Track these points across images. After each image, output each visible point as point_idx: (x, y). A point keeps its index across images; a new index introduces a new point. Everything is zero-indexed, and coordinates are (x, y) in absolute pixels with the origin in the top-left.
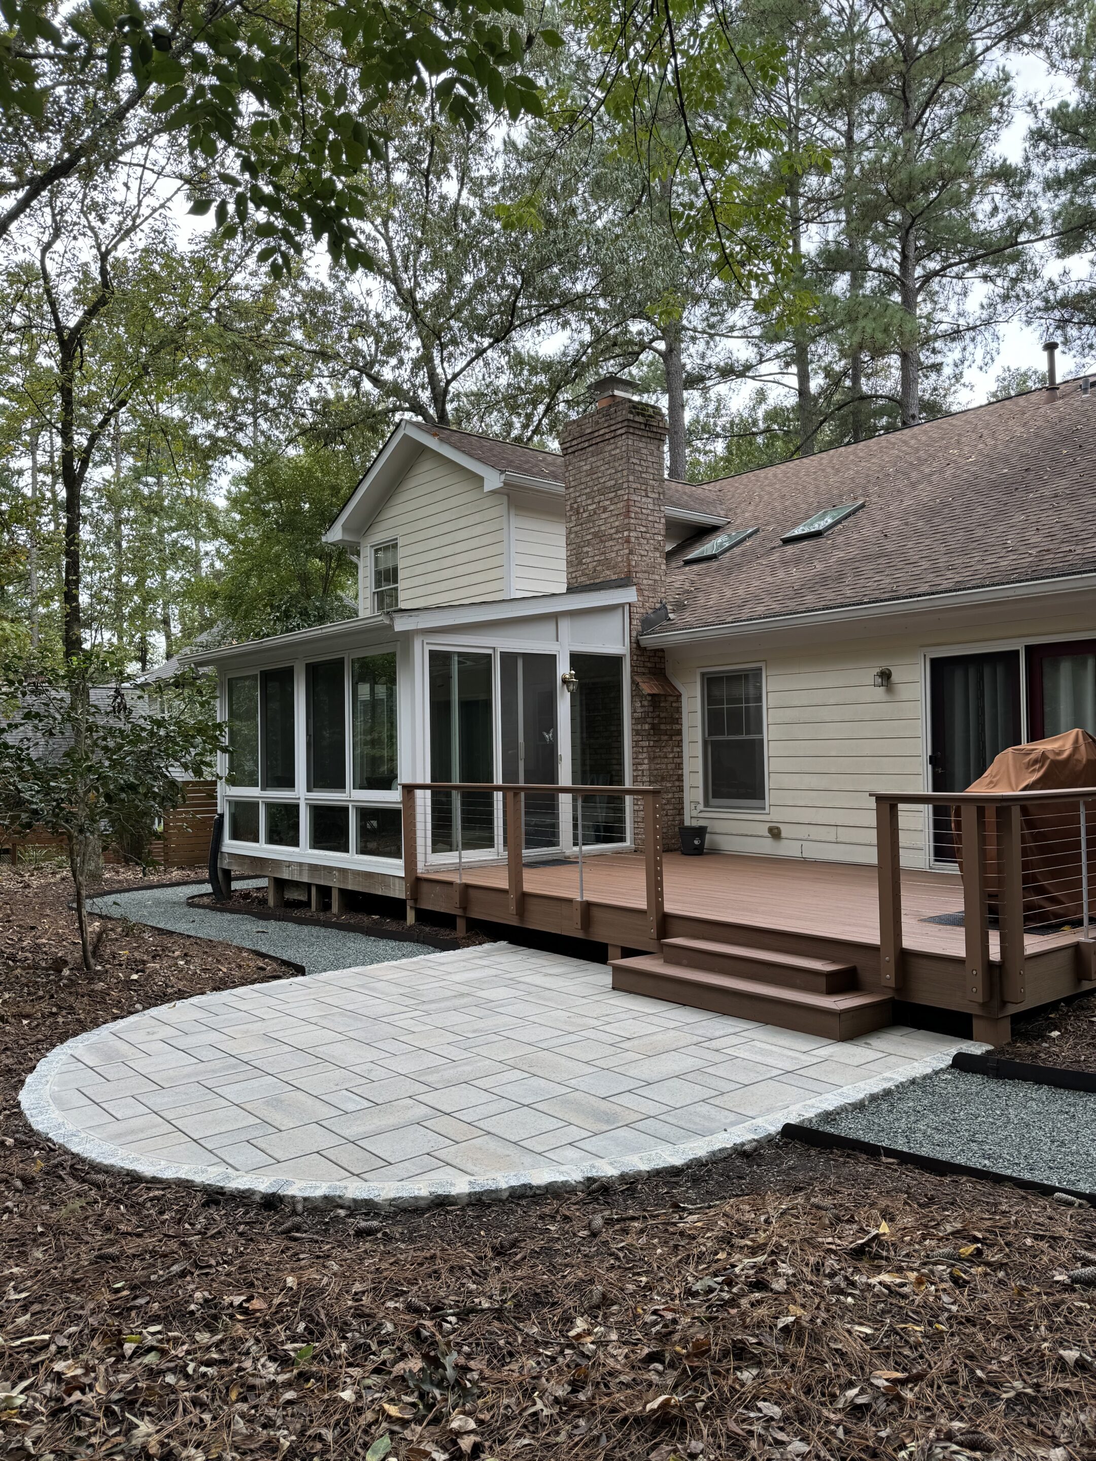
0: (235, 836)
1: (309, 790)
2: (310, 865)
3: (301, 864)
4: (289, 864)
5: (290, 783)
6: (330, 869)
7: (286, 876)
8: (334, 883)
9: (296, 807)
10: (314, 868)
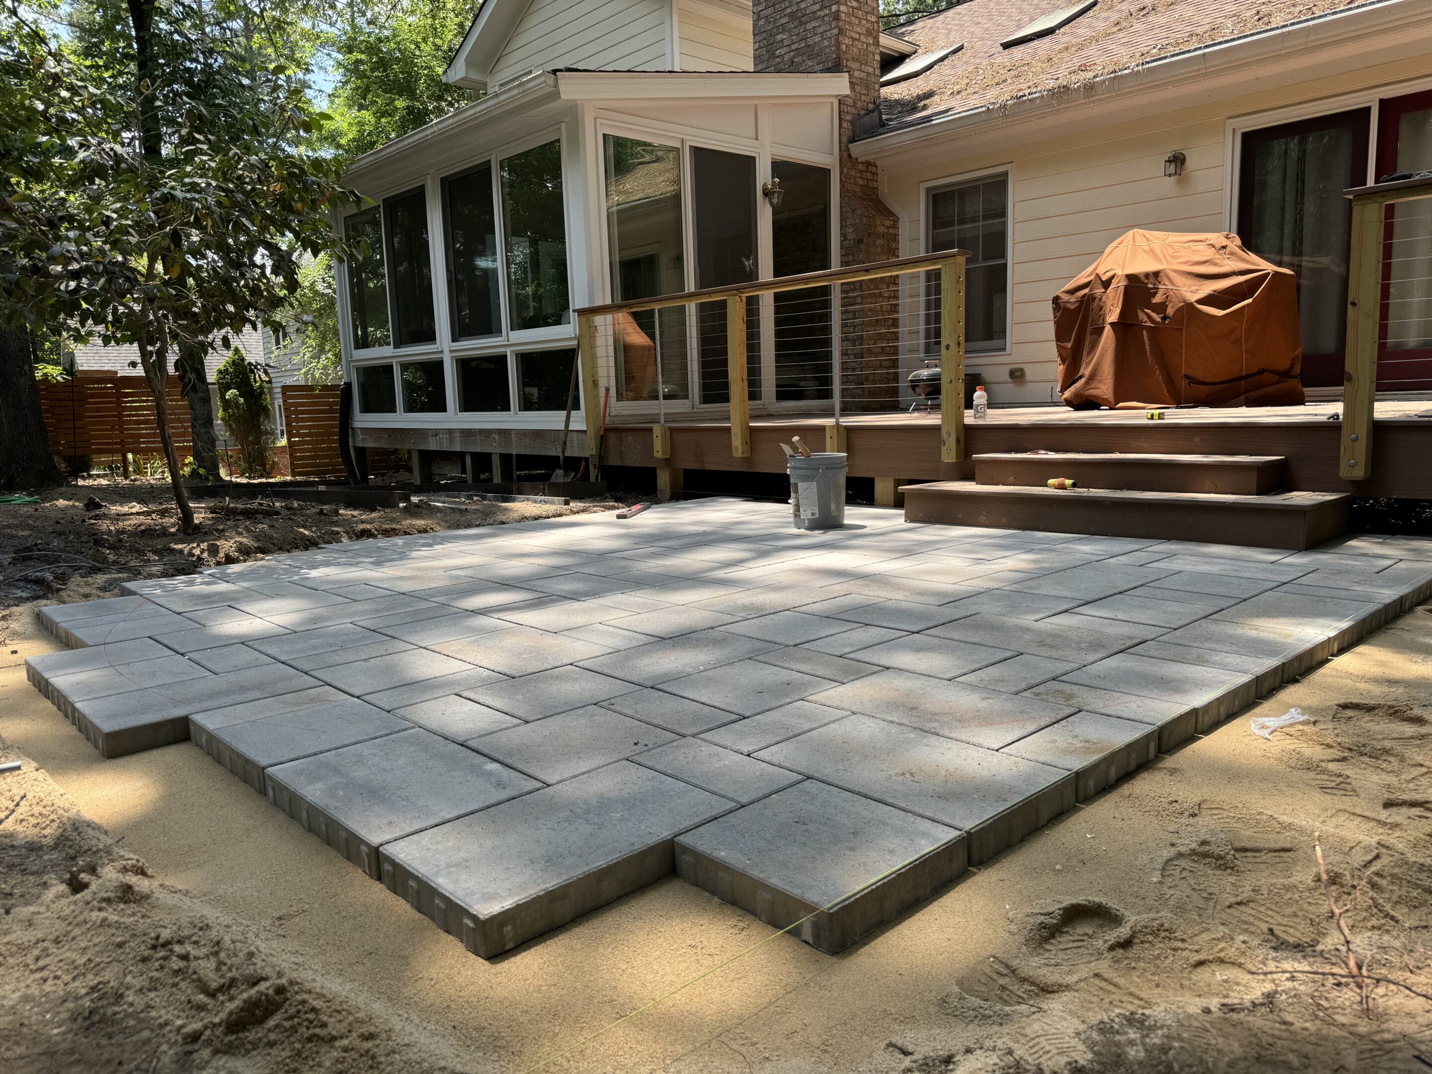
0: (367, 408)
1: (454, 340)
2: (463, 431)
3: (450, 431)
4: (436, 432)
5: (429, 336)
6: (487, 433)
7: (433, 446)
8: (495, 448)
9: (439, 364)
10: (467, 434)
